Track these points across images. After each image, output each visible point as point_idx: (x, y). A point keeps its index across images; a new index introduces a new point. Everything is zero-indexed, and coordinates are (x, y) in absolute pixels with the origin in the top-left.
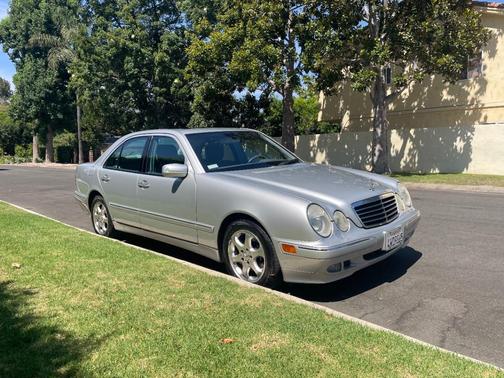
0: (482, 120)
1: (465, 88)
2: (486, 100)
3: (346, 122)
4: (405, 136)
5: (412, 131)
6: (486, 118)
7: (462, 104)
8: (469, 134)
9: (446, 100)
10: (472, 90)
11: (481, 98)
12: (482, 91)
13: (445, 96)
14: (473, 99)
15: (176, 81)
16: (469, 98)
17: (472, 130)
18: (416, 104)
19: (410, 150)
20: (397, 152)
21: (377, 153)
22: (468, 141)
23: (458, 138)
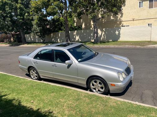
0: (122, 25)
1: (117, 15)
2: (123, 19)
3: (83, 26)
4: (102, 31)
5: (104, 29)
6: (123, 24)
7: (116, 20)
8: (120, 30)
9: (112, 19)
10: (119, 16)
11: (121, 18)
12: (122, 16)
13: (112, 18)
14: (119, 19)
15: (26, 14)
16: (118, 18)
17: (120, 29)
18: (104, 20)
19: (104, 35)
20: (100, 35)
21: (95, 37)
22: (119, 32)
23: (117, 31)
